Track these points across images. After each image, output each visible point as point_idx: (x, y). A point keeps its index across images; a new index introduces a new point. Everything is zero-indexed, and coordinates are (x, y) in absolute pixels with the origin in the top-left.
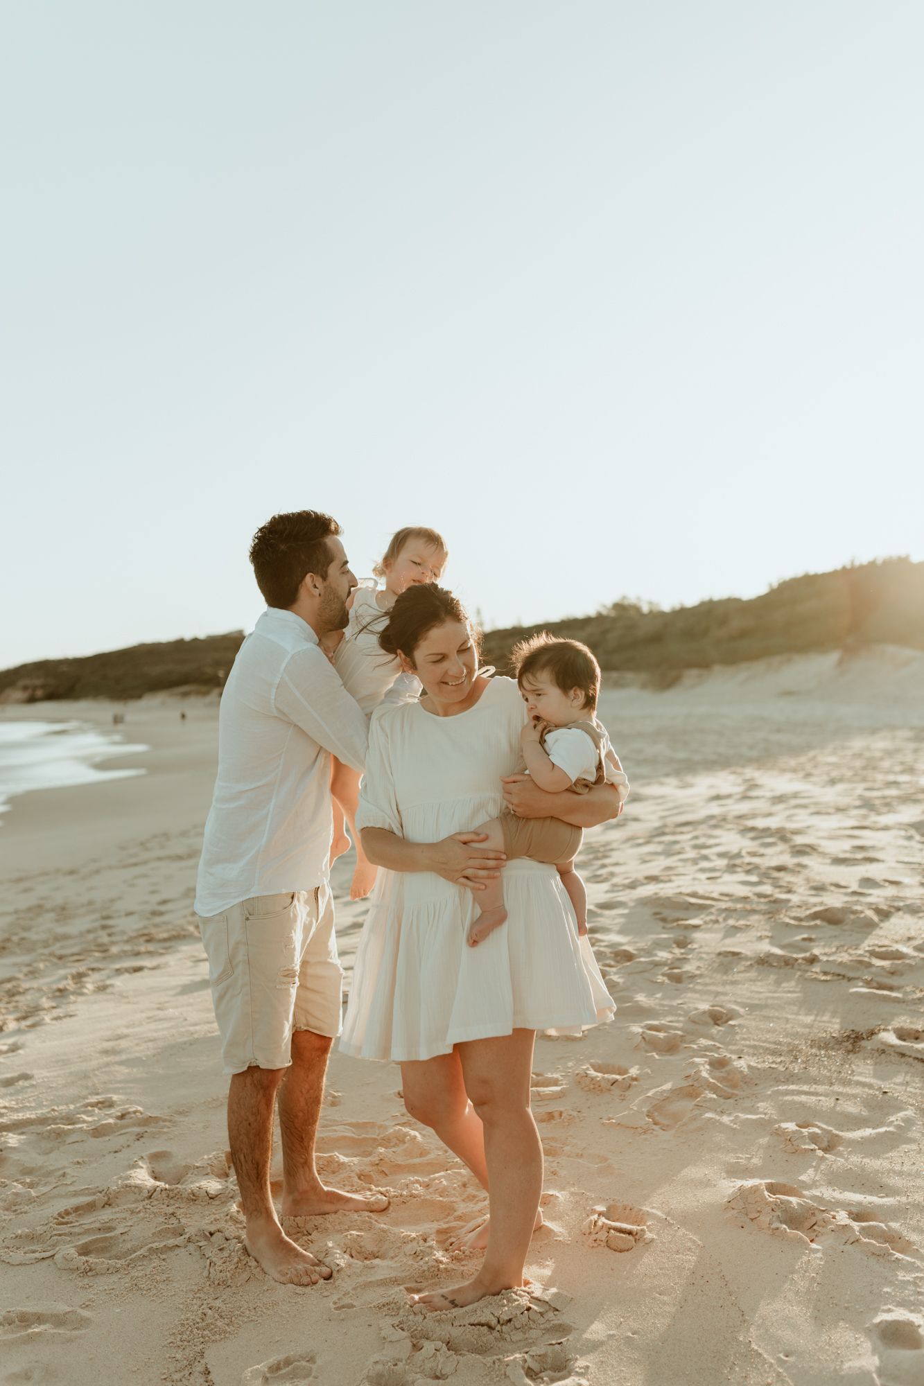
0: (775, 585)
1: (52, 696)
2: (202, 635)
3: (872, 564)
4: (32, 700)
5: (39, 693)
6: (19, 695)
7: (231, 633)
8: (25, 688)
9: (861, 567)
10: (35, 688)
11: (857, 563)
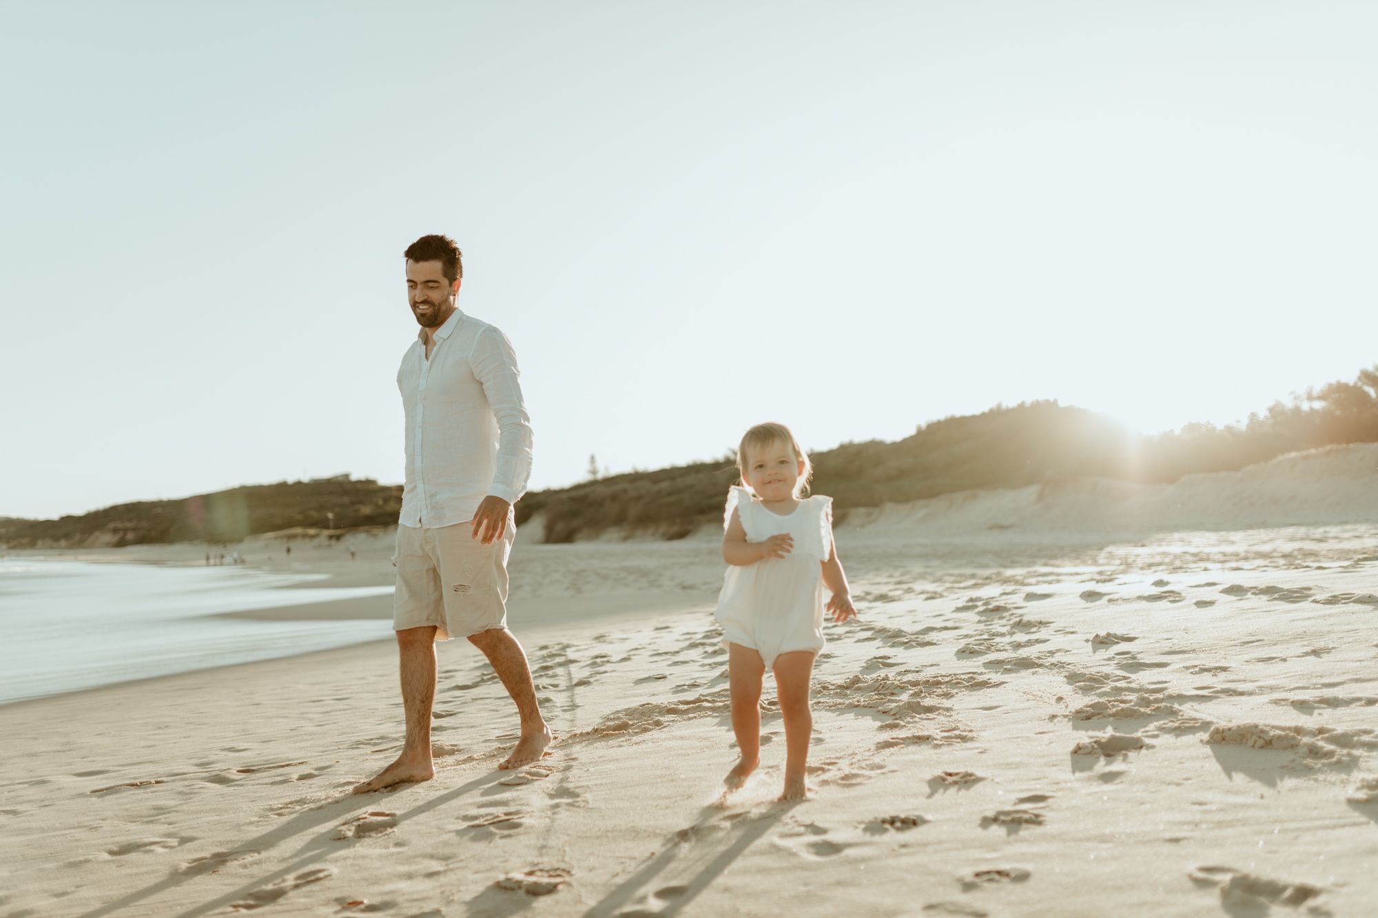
0: (924, 425)
1: (142, 540)
2: (306, 478)
3: (1021, 406)
4: (121, 544)
5: (130, 536)
6: (109, 537)
7: (337, 477)
8: (115, 531)
9: (1009, 411)
10: (126, 531)
11: (1004, 406)
